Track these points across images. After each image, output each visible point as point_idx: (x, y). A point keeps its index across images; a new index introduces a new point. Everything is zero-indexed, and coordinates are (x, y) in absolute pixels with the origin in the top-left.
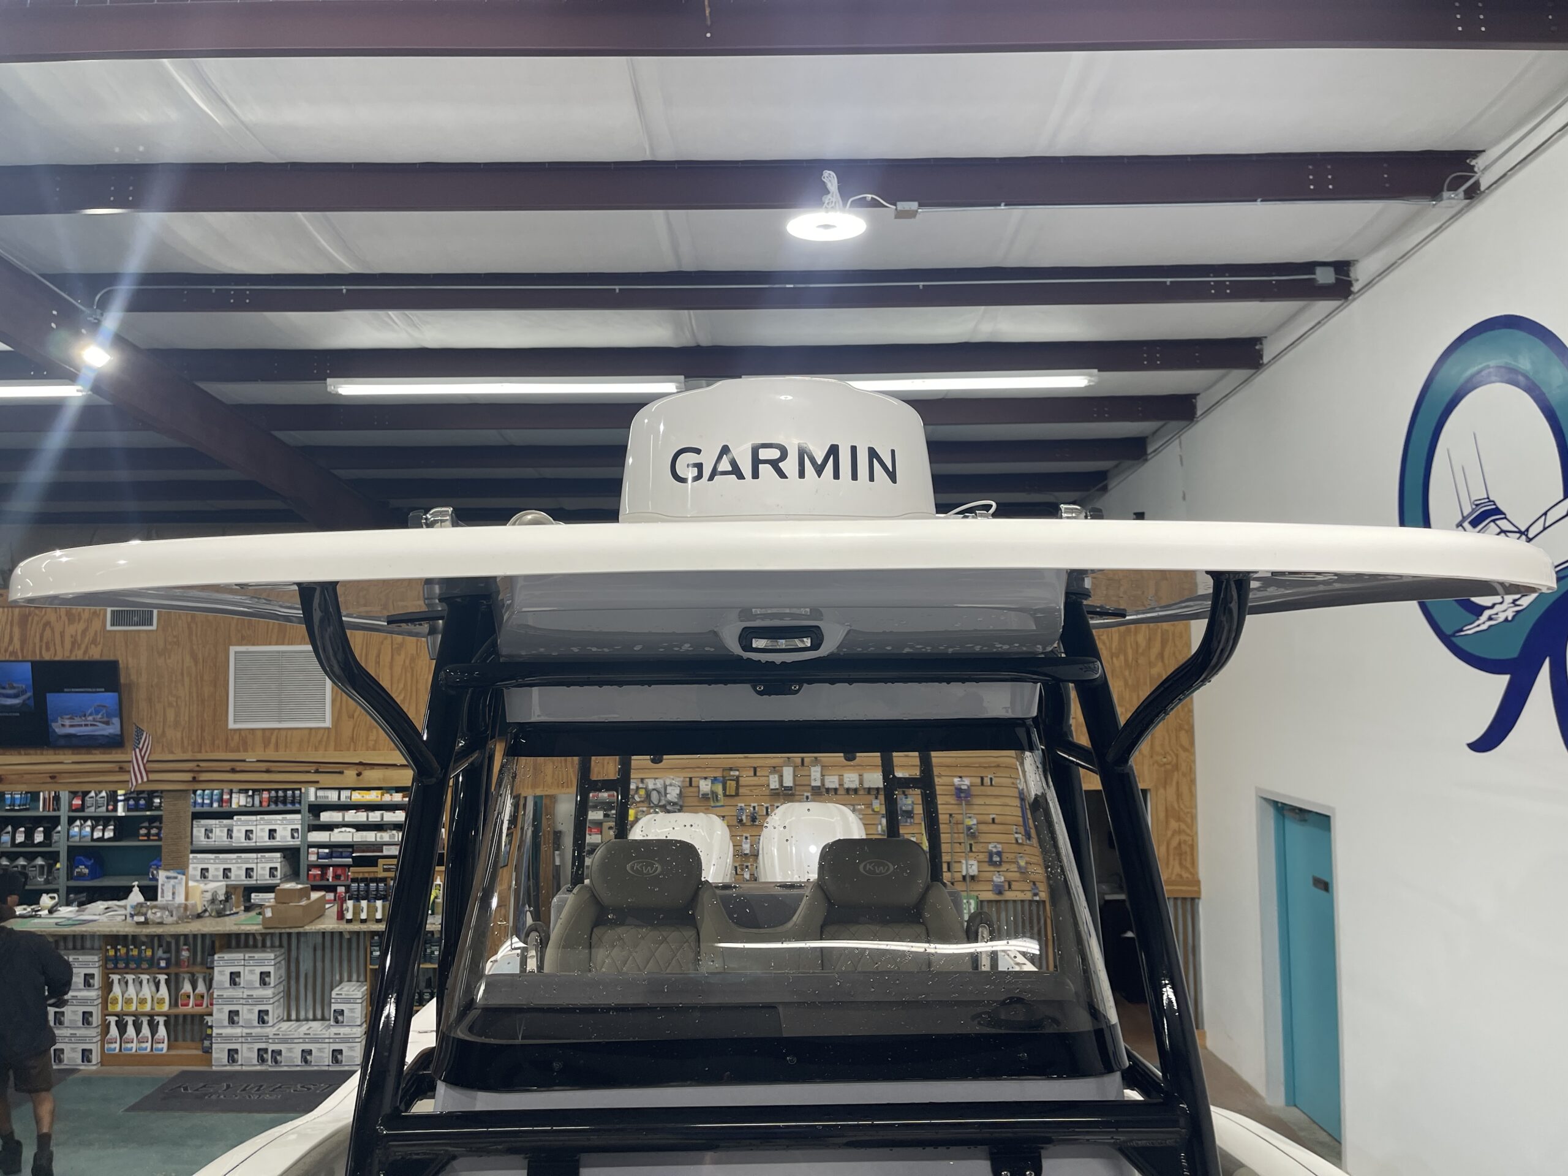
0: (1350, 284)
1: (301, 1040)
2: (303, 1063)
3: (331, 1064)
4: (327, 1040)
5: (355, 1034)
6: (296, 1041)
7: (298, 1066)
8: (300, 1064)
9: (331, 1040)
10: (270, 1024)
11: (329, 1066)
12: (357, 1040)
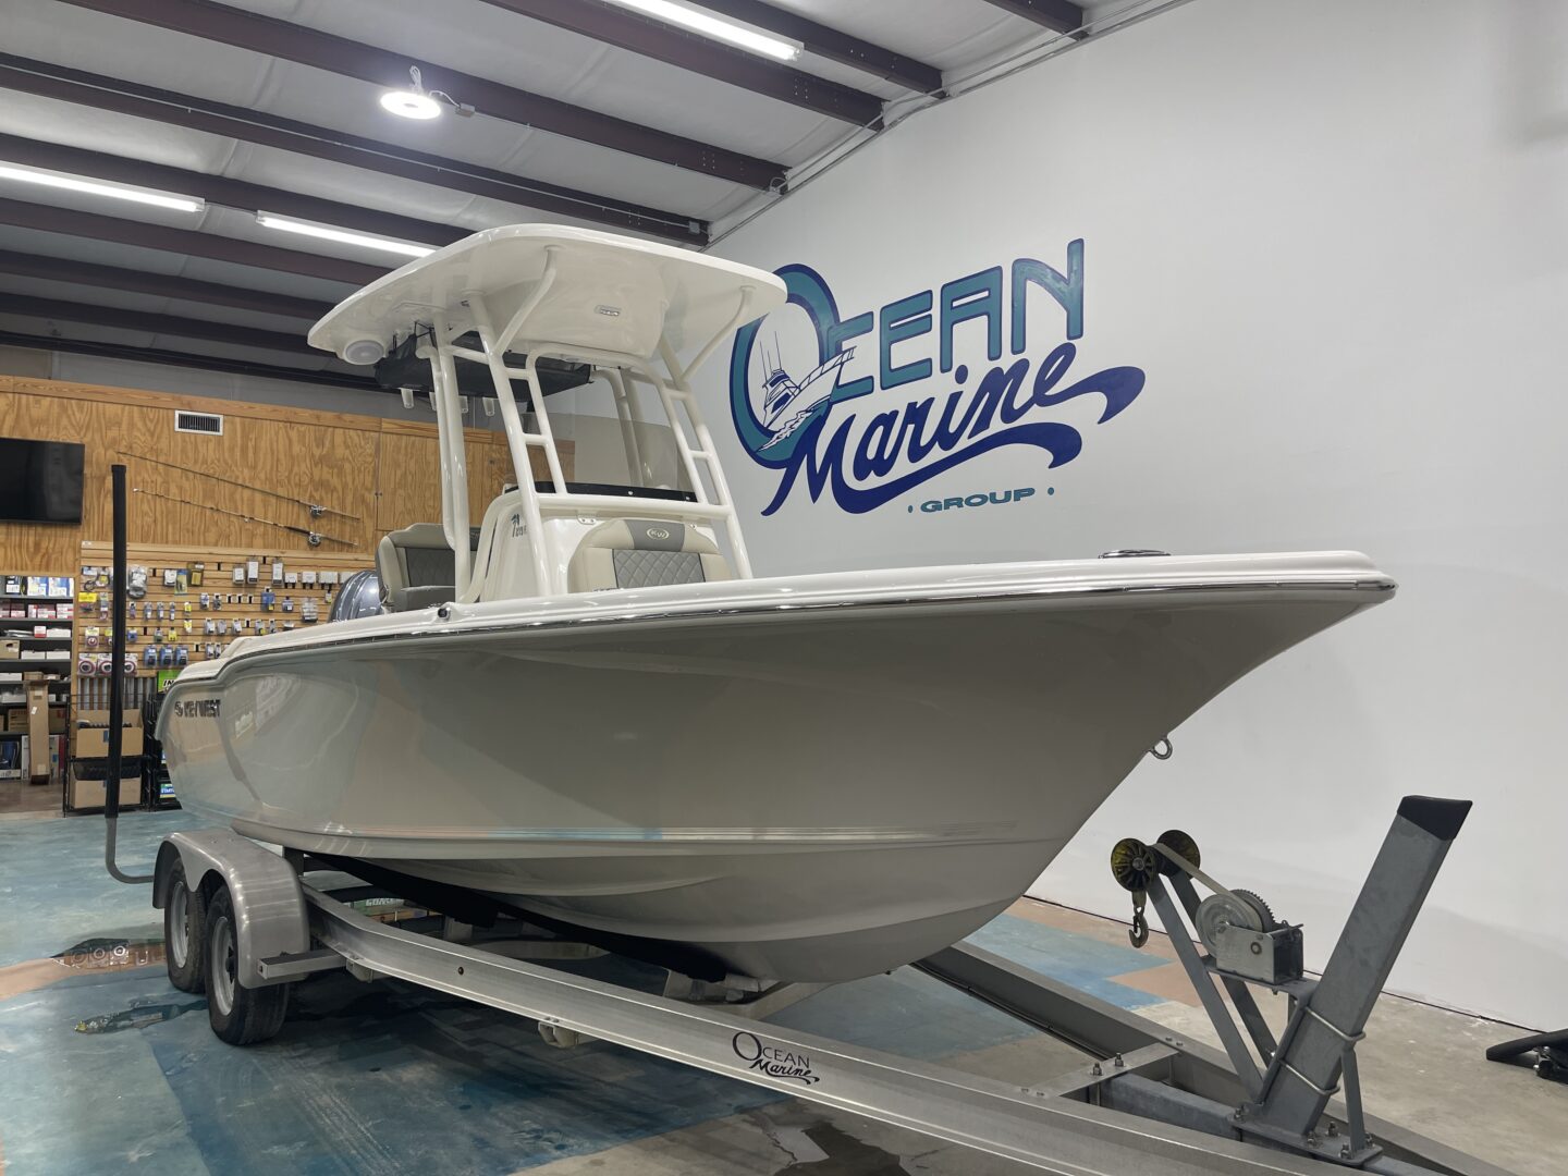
0: (707, 236)
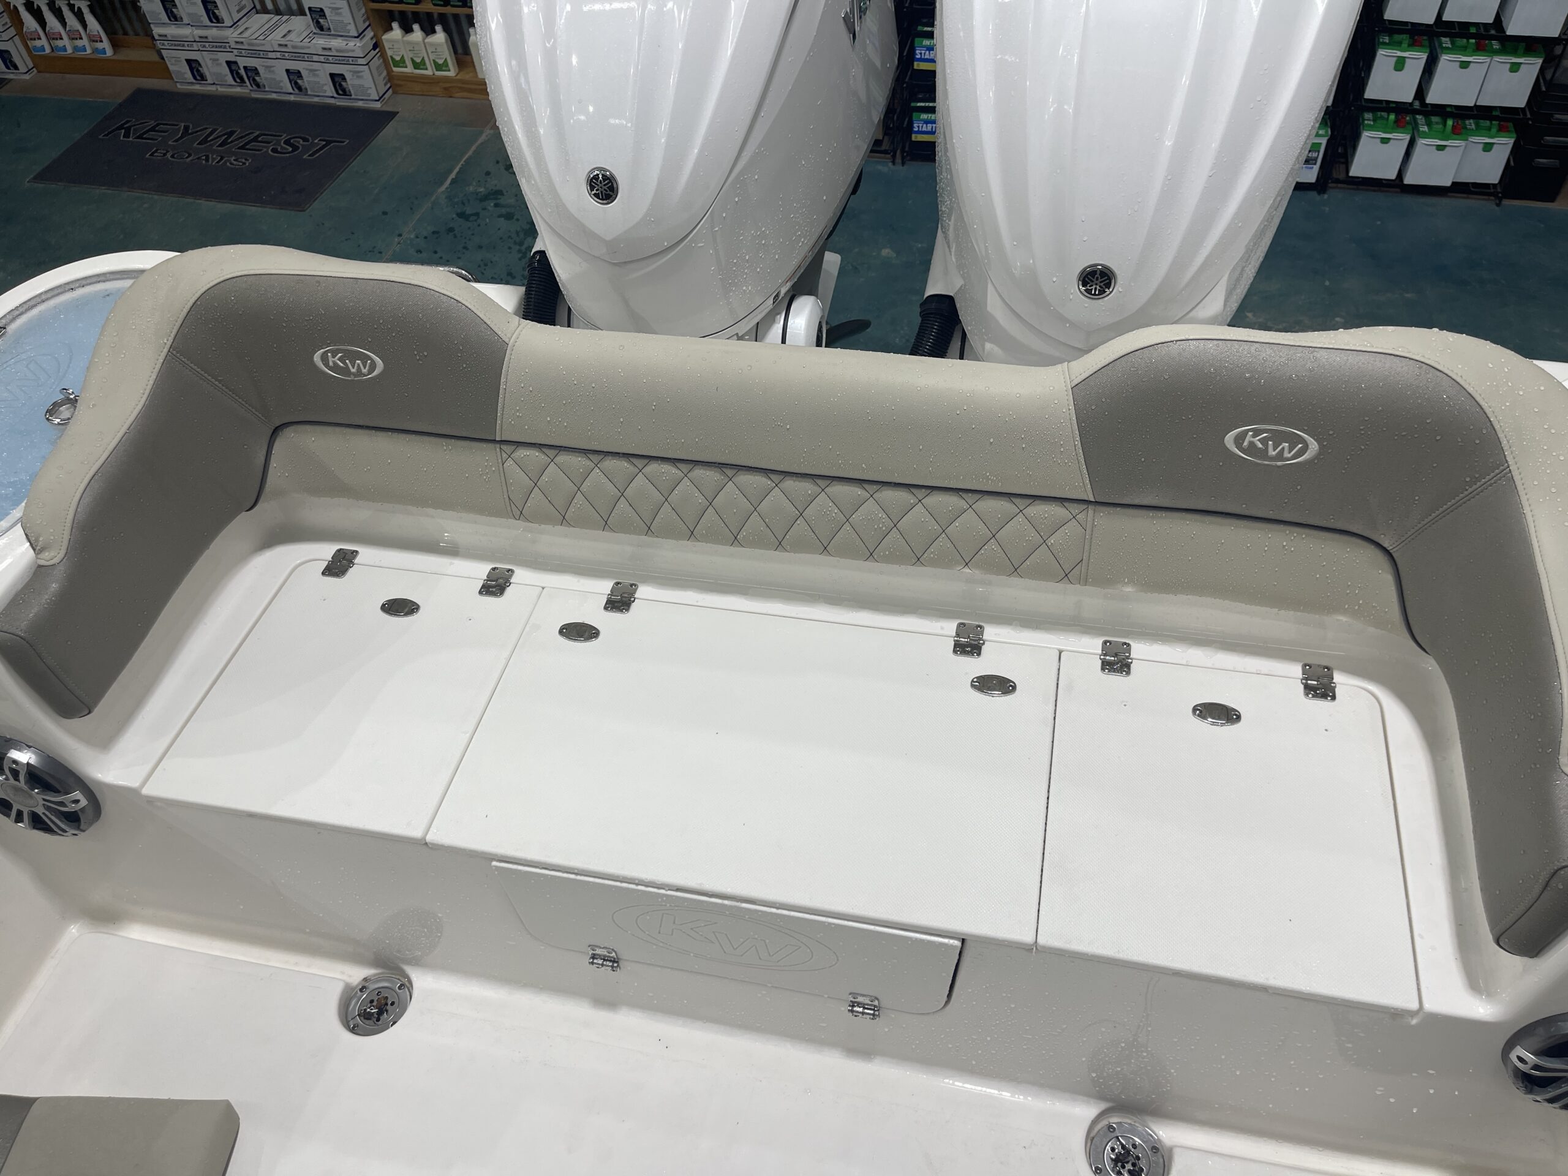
1: (278, 55)
2: (297, 91)
3: (336, 95)
4: (315, 58)
5: (353, 51)
6: (271, 55)
7: (291, 94)
8: (291, 90)
9: (322, 59)
10: (228, 23)
11: (333, 97)
12: (361, 61)
